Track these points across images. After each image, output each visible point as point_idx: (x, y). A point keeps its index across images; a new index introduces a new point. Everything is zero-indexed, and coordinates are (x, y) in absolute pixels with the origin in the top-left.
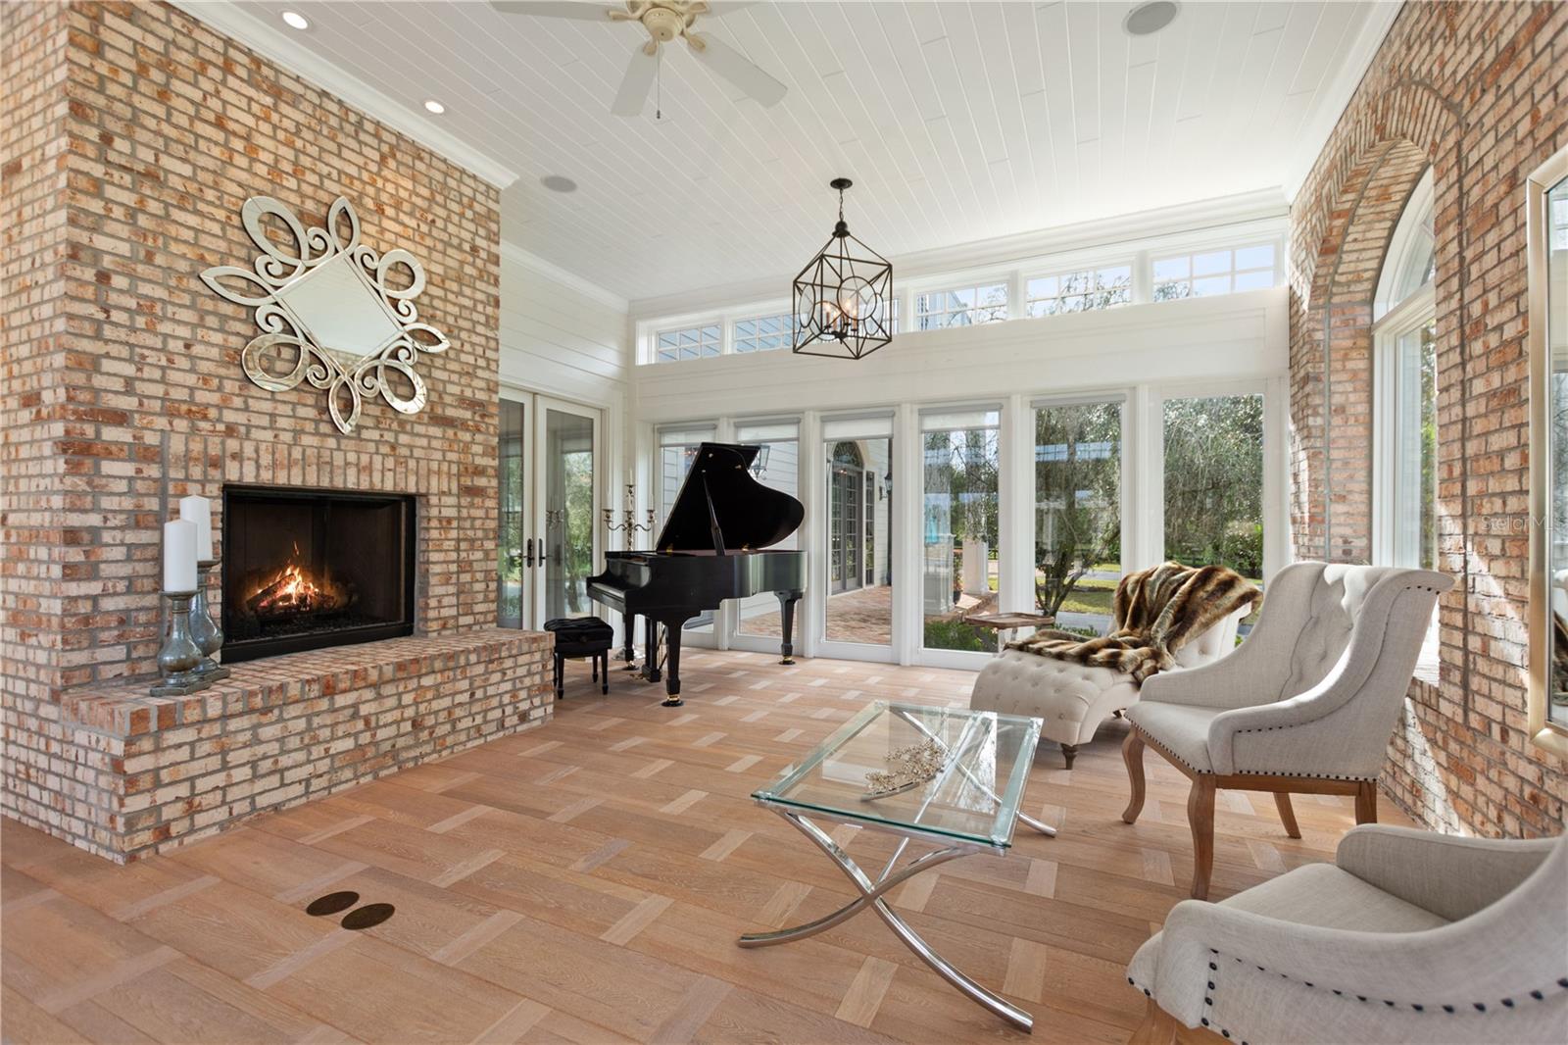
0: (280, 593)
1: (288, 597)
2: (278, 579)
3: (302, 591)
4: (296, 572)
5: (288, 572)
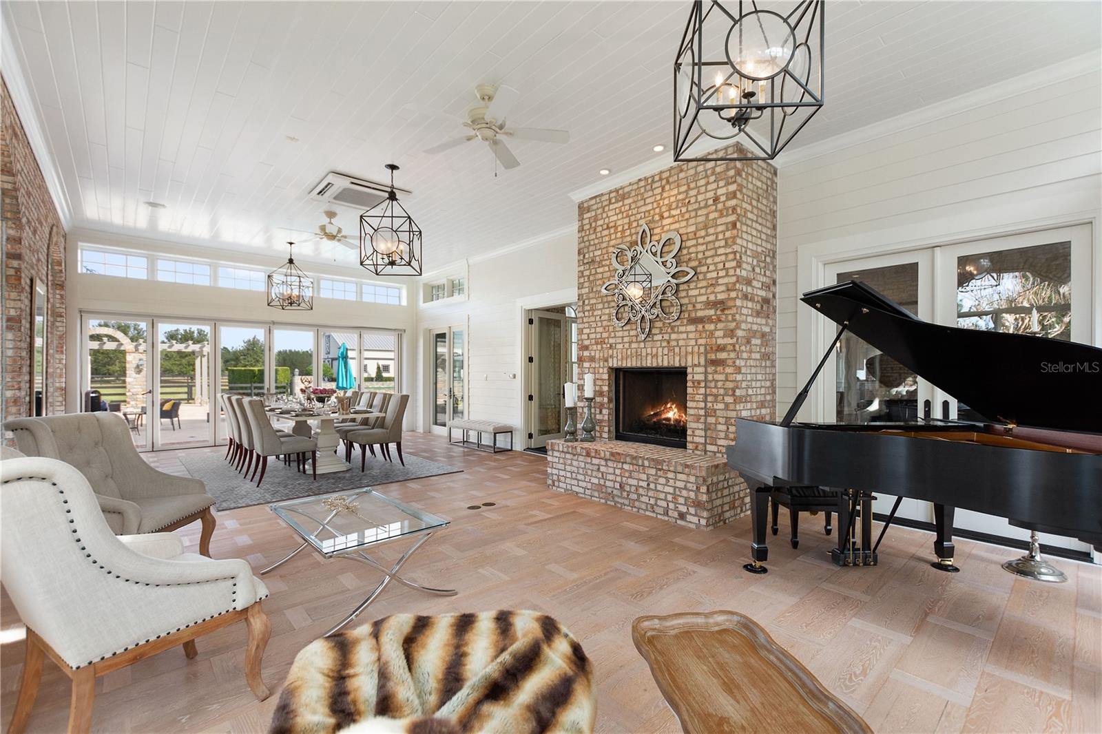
0: (664, 416)
1: (668, 419)
2: (662, 409)
3: (677, 417)
4: (674, 406)
5: (669, 406)
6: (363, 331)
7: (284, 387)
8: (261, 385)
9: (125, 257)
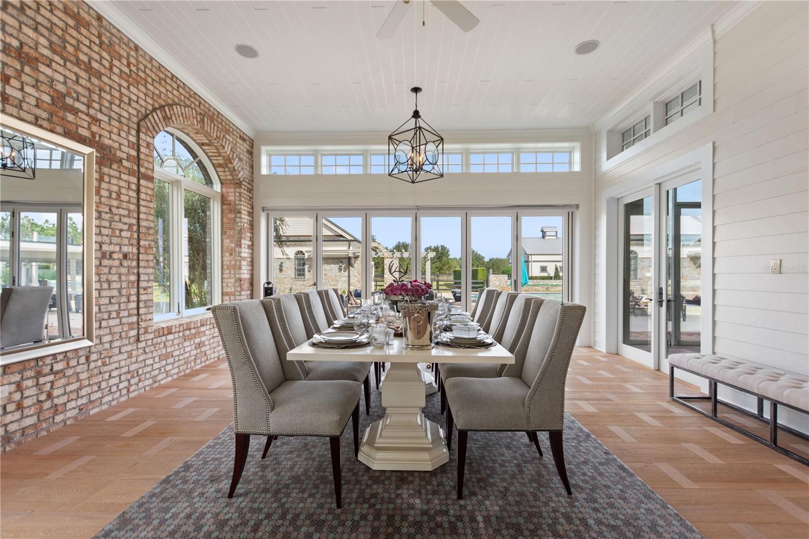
6: (520, 211)
7: (482, 283)
8: (459, 281)
9: (298, 157)
